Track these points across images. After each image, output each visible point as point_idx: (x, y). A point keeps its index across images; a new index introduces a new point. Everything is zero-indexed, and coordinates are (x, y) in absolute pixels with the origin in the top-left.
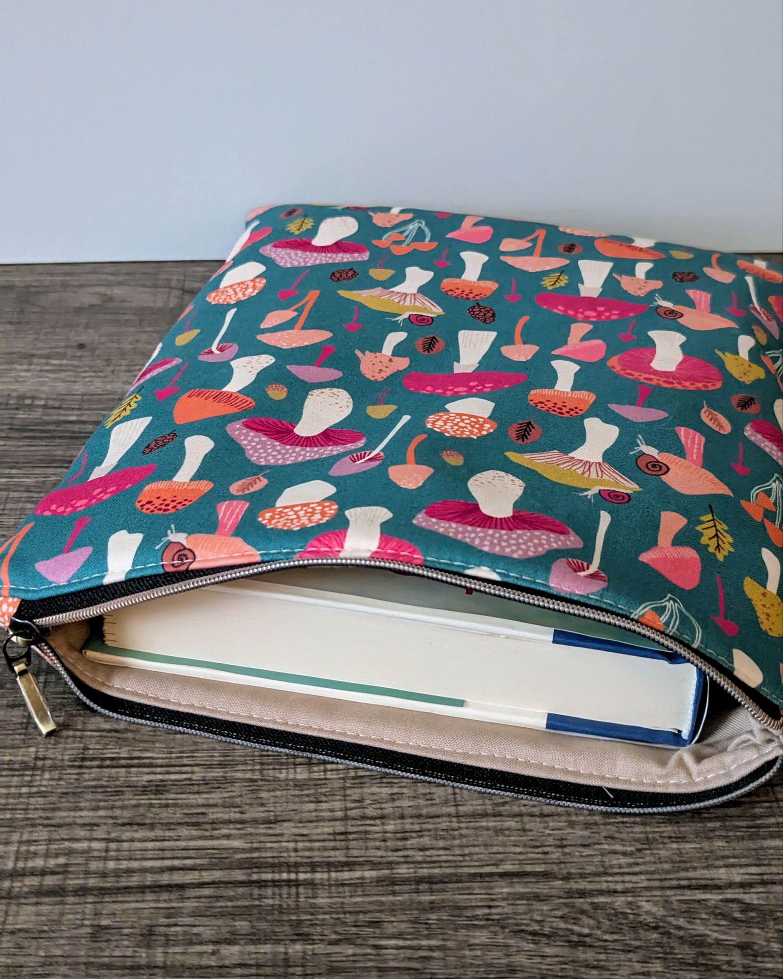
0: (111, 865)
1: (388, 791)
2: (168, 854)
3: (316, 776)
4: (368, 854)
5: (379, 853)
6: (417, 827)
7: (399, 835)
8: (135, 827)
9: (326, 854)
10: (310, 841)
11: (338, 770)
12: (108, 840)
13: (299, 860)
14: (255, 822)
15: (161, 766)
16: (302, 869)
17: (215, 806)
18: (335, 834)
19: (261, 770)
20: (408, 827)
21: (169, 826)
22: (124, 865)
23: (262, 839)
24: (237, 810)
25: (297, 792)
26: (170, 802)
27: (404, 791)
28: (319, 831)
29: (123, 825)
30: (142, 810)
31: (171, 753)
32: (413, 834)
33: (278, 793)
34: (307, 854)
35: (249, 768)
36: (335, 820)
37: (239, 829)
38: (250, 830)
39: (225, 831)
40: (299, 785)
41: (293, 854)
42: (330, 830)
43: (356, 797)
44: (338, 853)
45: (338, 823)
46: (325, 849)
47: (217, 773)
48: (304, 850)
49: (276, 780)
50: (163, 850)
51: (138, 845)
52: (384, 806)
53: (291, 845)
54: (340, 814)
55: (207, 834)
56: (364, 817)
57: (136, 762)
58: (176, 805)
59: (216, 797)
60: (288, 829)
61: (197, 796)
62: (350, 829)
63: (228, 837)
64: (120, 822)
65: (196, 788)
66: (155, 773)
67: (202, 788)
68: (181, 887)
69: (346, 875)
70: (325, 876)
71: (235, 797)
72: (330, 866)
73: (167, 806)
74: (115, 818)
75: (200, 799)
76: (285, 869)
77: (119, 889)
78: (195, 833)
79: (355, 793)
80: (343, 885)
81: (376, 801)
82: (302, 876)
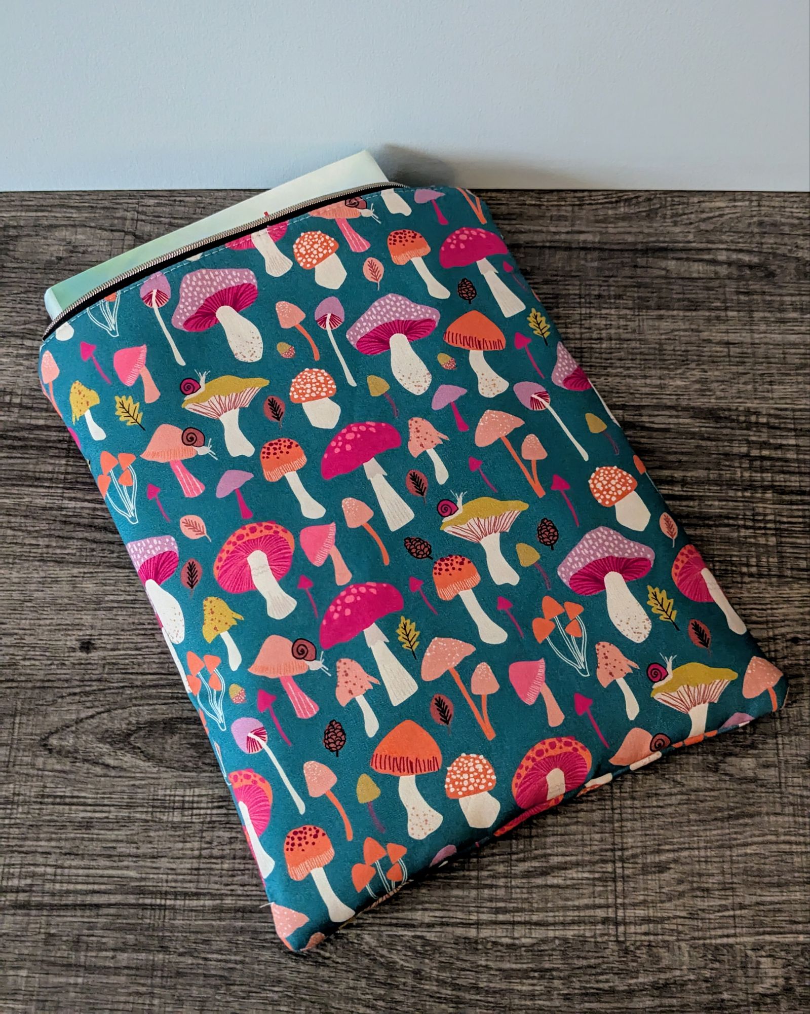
0: (58, 886)
1: (227, 835)
2: (91, 880)
3: (185, 819)
4: (210, 886)
5: (217, 886)
6: (242, 867)
7: (230, 873)
8: (73, 857)
9: (185, 885)
10: (176, 874)
11: (200, 815)
12: (57, 867)
13: (168, 889)
14: (144, 856)
15: (90, 805)
16: (169, 897)
17: (122, 841)
18: (192, 869)
19: (152, 812)
20: (237, 866)
21: (93, 856)
22: (65, 887)
23: (148, 870)
24: (134, 845)
25: (173, 833)
26: (95, 836)
27: (239, 835)
28: (182, 866)
29: (66, 854)
30: (77, 842)
31: (97, 793)
32: (239, 873)
33: (161, 833)
34: (173, 884)
35: (145, 810)
36: (194, 858)
37: (135, 862)
38: (141, 863)
39: (125, 863)
40: (175, 826)
41: (165, 884)
42: (189, 866)
43: (208, 839)
44: (191, 885)
45: (194, 860)
46: (184, 881)
47: (124, 813)
48: (171, 881)
49: (160, 821)
50: (88, 876)
51: (74, 871)
52: (224, 847)
53: (164, 877)
54: (196, 853)
55: (115, 864)
56: (211, 857)
57: (75, 800)
58: (98, 840)
59: (122, 834)
60: (163, 863)
61: (110, 833)
62: (202, 866)
63: (127, 868)
64: (63, 851)
65: (111, 826)
66: (86, 811)
67: (115, 826)
68: (98, 906)
69: (195, 903)
70: (182, 903)
71: (135, 835)
72: (186, 895)
73: (92, 840)
74: (60, 848)
75: (112, 835)
76: (159, 896)
77: (61, 905)
78: (108, 864)
79: (208, 835)
80: (192, 911)
81: (220, 844)
82: (169, 902)
